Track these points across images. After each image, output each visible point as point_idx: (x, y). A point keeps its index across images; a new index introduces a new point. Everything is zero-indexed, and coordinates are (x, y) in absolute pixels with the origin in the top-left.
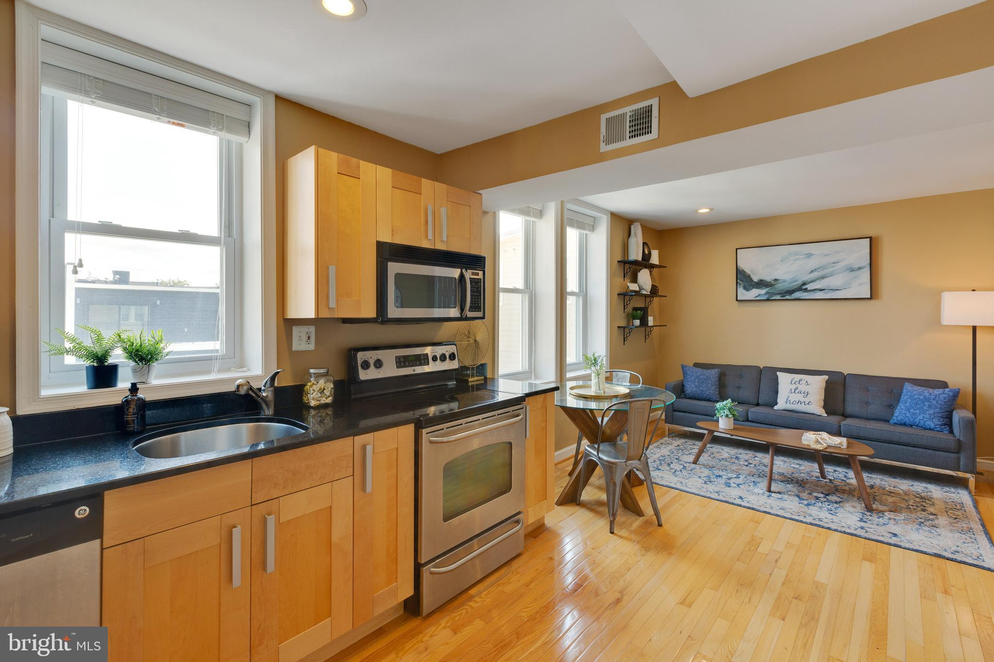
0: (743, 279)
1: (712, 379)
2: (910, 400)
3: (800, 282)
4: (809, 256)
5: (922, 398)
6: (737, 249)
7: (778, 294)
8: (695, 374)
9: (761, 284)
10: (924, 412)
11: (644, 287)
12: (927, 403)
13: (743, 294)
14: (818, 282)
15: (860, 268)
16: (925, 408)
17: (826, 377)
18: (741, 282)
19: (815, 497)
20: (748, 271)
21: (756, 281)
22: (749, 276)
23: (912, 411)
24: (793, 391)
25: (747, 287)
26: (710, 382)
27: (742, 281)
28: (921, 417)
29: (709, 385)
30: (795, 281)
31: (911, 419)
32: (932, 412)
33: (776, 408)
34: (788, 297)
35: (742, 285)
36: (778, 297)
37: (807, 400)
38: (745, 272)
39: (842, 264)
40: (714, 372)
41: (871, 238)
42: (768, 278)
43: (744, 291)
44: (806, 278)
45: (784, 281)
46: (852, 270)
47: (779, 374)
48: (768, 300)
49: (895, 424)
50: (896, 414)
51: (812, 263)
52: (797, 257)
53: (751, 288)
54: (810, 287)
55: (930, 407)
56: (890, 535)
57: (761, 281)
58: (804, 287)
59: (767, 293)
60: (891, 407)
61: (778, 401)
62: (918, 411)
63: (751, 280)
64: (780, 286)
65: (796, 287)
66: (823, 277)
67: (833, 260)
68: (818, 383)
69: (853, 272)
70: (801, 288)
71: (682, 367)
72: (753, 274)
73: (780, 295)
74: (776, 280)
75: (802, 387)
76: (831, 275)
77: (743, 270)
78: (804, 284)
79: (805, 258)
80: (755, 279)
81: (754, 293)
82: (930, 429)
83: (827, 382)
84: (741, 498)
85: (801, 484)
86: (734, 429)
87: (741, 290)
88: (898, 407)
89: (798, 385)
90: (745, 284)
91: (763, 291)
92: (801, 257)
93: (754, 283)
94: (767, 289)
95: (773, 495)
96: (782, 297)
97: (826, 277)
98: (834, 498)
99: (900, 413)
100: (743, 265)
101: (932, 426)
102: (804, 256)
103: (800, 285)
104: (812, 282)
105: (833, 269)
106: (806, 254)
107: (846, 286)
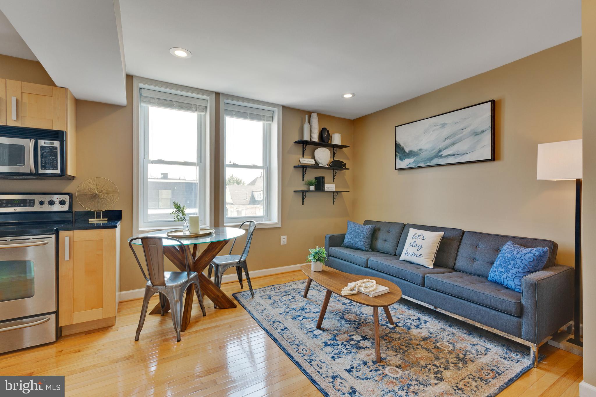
0: (399, 150)
1: (364, 233)
3: (437, 150)
4: (443, 125)
6: (395, 127)
7: (421, 162)
9: (411, 154)
10: (507, 271)
13: (399, 164)
14: (450, 148)
15: (483, 132)
16: (510, 267)
17: (442, 233)
20: (402, 145)
22: (403, 148)
24: (412, 244)
25: (402, 157)
27: (399, 153)
29: (361, 237)
30: (434, 149)
31: (499, 278)
32: (514, 271)
33: (400, 258)
34: (428, 164)
35: (399, 157)
37: (418, 253)
38: (400, 145)
39: (468, 130)
40: (370, 227)
41: (492, 102)
42: (415, 149)
43: (400, 162)
44: (442, 145)
45: (426, 150)
46: (476, 134)
47: (411, 229)
48: (415, 168)
51: (446, 132)
52: (435, 128)
53: (404, 158)
54: (444, 153)
55: (514, 266)
57: (411, 151)
58: (440, 154)
59: (415, 161)
60: (493, 264)
61: (402, 253)
63: (404, 151)
64: (423, 155)
65: (434, 154)
66: (453, 144)
67: (462, 126)
68: (433, 238)
69: (477, 136)
70: (438, 155)
71: (348, 223)
72: (406, 146)
73: (423, 163)
74: (420, 150)
75: (419, 242)
76: (460, 140)
77: (399, 144)
78: (440, 151)
79: (440, 128)
80: (407, 151)
81: (407, 162)
82: (512, 289)
87: (398, 160)
89: (417, 240)
90: (401, 155)
91: (412, 160)
92: (437, 127)
93: (406, 154)
94: (415, 158)
96: (425, 164)
97: (456, 143)
100: (400, 141)
102: (440, 126)
103: (437, 152)
104: (446, 149)
105: (461, 135)
106: (442, 124)
107: (472, 150)
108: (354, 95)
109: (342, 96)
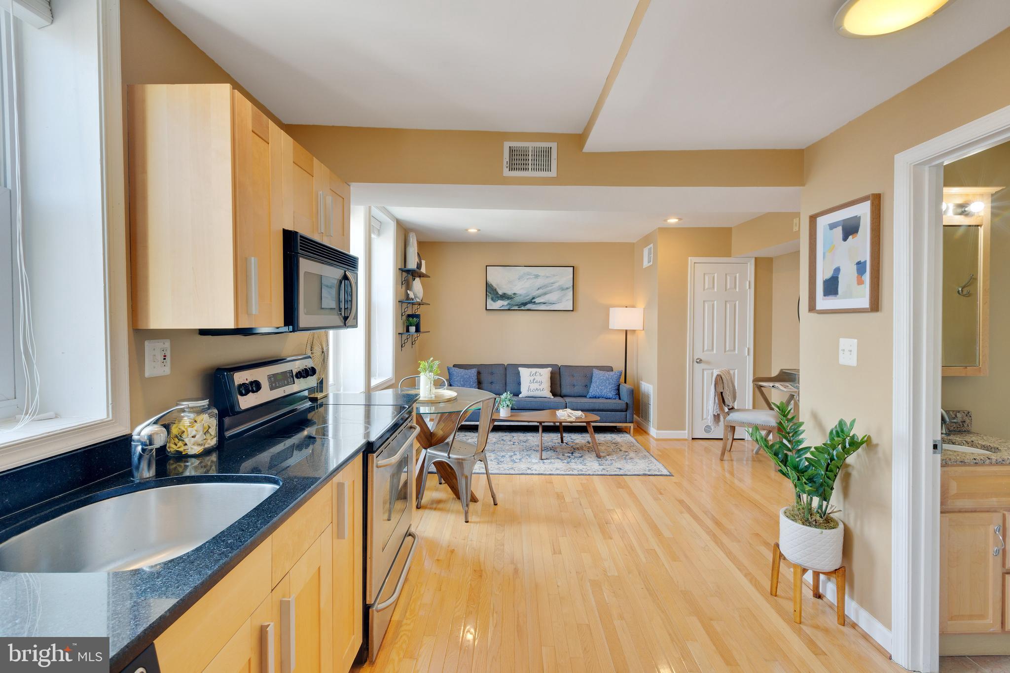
0: (491, 292)
1: (473, 377)
2: (598, 381)
3: (530, 297)
4: (537, 276)
5: (605, 378)
6: (487, 266)
7: (516, 305)
8: (460, 375)
9: (504, 297)
10: (607, 387)
11: (418, 296)
12: (607, 382)
13: (492, 305)
14: (542, 297)
15: (567, 288)
16: (606, 385)
17: (550, 369)
18: (490, 295)
19: (568, 456)
20: (495, 286)
21: (501, 294)
22: (495, 290)
23: (600, 387)
24: (532, 381)
25: (494, 298)
26: (471, 380)
27: (490, 293)
28: (605, 391)
29: (471, 382)
30: (528, 296)
31: (600, 393)
32: (610, 387)
33: (520, 396)
34: (523, 308)
35: (490, 297)
36: (516, 308)
37: (541, 387)
38: (492, 286)
39: (557, 285)
40: (474, 371)
41: (573, 267)
42: (510, 293)
43: (492, 302)
44: (535, 293)
45: (520, 295)
46: (562, 289)
47: (520, 369)
48: (509, 310)
49: (590, 397)
50: (591, 391)
51: (539, 282)
52: (529, 277)
53: (497, 299)
54: (537, 300)
55: (609, 384)
56: (618, 470)
57: (505, 294)
58: (533, 301)
59: (508, 304)
60: (587, 386)
61: (521, 391)
62: (603, 388)
63: (497, 293)
64: (518, 300)
65: (528, 300)
66: (545, 294)
67: (552, 281)
68: (546, 373)
69: (563, 291)
70: (531, 302)
71: (448, 369)
72: (499, 289)
74: (515, 294)
75: (538, 378)
76: (550, 292)
77: (491, 284)
78: (533, 298)
79: (534, 278)
80: (500, 292)
81: (499, 304)
82: (609, 399)
83: (552, 373)
84: (529, 469)
85: (553, 449)
86: (511, 416)
87: (489, 301)
88: (592, 386)
89: (535, 377)
90: (493, 296)
91: (505, 303)
92: (532, 277)
93: (499, 296)
94: (509, 301)
95: (545, 461)
96: (519, 308)
97: (547, 294)
98: (576, 454)
99: (594, 390)
100: (490, 280)
101: (611, 396)
102: (534, 276)
103: (531, 298)
104: (539, 297)
105: (551, 288)
106: (537, 275)
107: (559, 301)
108: (479, 230)
109: (467, 230)
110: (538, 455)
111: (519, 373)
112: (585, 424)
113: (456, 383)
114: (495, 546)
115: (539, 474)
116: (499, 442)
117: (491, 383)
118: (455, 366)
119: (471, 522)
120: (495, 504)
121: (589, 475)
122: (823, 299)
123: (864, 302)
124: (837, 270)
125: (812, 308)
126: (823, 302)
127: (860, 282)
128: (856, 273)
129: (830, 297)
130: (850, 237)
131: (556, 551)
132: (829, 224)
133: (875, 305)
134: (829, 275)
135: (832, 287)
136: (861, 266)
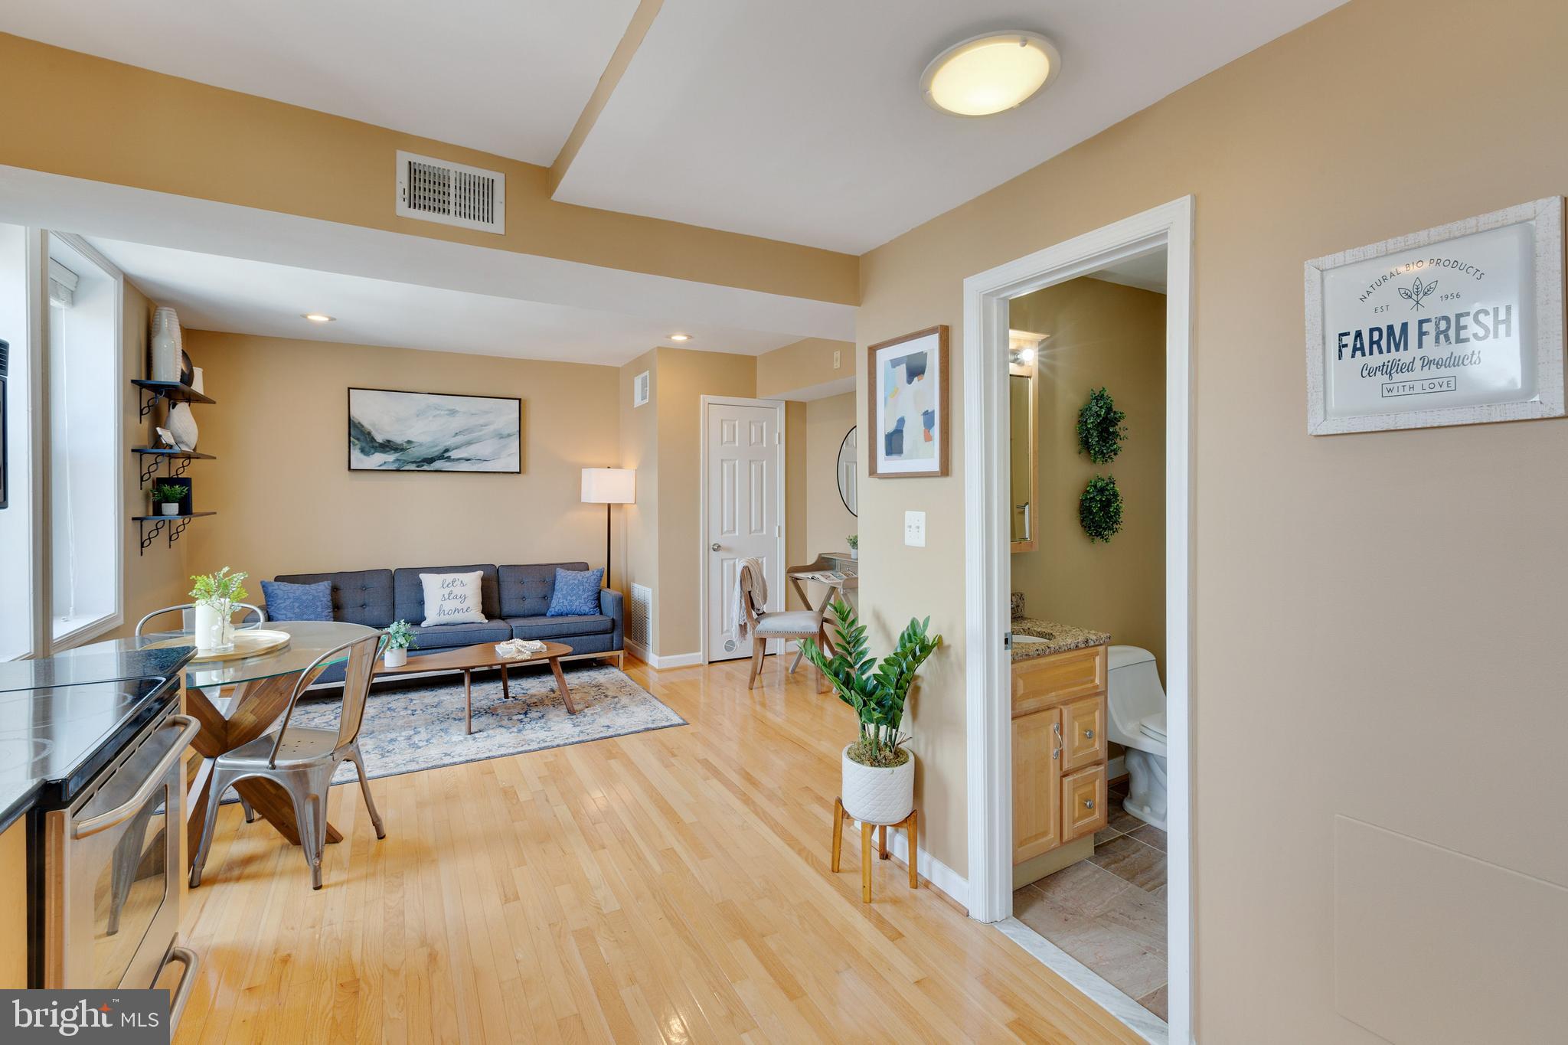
0: (359, 436)
1: (322, 599)
2: (566, 587)
3: (441, 448)
4: (453, 412)
5: (576, 582)
6: (349, 389)
7: (412, 462)
8: (291, 595)
9: (387, 446)
10: (580, 597)
12: (581, 588)
13: (359, 460)
14: (463, 449)
15: (509, 435)
17: (480, 573)
18: (357, 442)
19: (518, 720)
20: (367, 425)
21: (381, 441)
22: (369, 433)
23: (569, 598)
24: (446, 596)
25: (367, 449)
26: (319, 604)
27: (358, 439)
28: (577, 603)
29: (319, 609)
30: (436, 446)
31: (568, 607)
32: (585, 596)
33: (424, 624)
34: (426, 468)
35: (358, 446)
36: (413, 467)
37: (465, 606)
38: (363, 426)
39: (491, 428)
40: (324, 587)
41: (520, 400)
42: (399, 439)
43: (362, 456)
44: (450, 442)
45: (421, 445)
46: (501, 437)
47: (422, 576)
48: (398, 470)
49: (552, 616)
50: (553, 605)
51: (457, 423)
52: (438, 412)
53: (373, 451)
54: (453, 454)
55: (583, 591)
56: (605, 729)
57: (389, 441)
58: (446, 455)
59: (397, 460)
60: (546, 598)
61: (426, 615)
62: (574, 598)
63: (373, 440)
64: (416, 452)
65: (436, 453)
66: (469, 443)
67: (482, 421)
68: (471, 583)
69: (501, 440)
70: (441, 457)
71: (263, 587)
72: (378, 432)
73: (415, 465)
74: (409, 442)
75: (458, 590)
76: (478, 441)
77: (359, 423)
78: (447, 451)
79: (447, 414)
80: (380, 439)
81: (377, 459)
82: (585, 614)
83: (483, 579)
84: (446, 755)
85: (491, 711)
87: (356, 454)
88: (554, 597)
89: (452, 588)
90: (364, 444)
91: (390, 457)
92: (442, 412)
93: (377, 445)
94: (397, 454)
95: (476, 735)
96: (418, 467)
97: (472, 444)
98: (533, 714)
99: (557, 603)
100: (356, 414)
101: (587, 610)
102: (446, 412)
103: (442, 451)
104: (456, 448)
105: (480, 433)
106: (450, 410)
107: (496, 455)
108: (332, 319)
109: (305, 316)
110: (464, 726)
111: (420, 584)
112: (547, 661)
113: (283, 612)
114: (385, 920)
115: (467, 762)
116: (382, 715)
117: (363, 606)
118: (278, 579)
119: (328, 886)
120: (381, 837)
121: (558, 746)
122: (885, 460)
123: (934, 465)
124: (901, 421)
125: (873, 471)
126: (885, 464)
127: (928, 438)
128: (923, 425)
129: (894, 457)
130: (916, 379)
131: (510, 897)
132: (891, 361)
133: (945, 470)
134: (891, 428)
135: (895, 443)
136: (928, 416)
